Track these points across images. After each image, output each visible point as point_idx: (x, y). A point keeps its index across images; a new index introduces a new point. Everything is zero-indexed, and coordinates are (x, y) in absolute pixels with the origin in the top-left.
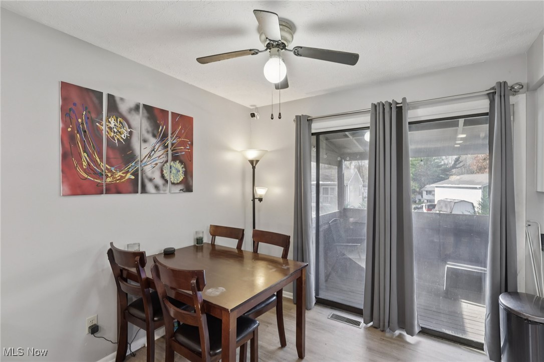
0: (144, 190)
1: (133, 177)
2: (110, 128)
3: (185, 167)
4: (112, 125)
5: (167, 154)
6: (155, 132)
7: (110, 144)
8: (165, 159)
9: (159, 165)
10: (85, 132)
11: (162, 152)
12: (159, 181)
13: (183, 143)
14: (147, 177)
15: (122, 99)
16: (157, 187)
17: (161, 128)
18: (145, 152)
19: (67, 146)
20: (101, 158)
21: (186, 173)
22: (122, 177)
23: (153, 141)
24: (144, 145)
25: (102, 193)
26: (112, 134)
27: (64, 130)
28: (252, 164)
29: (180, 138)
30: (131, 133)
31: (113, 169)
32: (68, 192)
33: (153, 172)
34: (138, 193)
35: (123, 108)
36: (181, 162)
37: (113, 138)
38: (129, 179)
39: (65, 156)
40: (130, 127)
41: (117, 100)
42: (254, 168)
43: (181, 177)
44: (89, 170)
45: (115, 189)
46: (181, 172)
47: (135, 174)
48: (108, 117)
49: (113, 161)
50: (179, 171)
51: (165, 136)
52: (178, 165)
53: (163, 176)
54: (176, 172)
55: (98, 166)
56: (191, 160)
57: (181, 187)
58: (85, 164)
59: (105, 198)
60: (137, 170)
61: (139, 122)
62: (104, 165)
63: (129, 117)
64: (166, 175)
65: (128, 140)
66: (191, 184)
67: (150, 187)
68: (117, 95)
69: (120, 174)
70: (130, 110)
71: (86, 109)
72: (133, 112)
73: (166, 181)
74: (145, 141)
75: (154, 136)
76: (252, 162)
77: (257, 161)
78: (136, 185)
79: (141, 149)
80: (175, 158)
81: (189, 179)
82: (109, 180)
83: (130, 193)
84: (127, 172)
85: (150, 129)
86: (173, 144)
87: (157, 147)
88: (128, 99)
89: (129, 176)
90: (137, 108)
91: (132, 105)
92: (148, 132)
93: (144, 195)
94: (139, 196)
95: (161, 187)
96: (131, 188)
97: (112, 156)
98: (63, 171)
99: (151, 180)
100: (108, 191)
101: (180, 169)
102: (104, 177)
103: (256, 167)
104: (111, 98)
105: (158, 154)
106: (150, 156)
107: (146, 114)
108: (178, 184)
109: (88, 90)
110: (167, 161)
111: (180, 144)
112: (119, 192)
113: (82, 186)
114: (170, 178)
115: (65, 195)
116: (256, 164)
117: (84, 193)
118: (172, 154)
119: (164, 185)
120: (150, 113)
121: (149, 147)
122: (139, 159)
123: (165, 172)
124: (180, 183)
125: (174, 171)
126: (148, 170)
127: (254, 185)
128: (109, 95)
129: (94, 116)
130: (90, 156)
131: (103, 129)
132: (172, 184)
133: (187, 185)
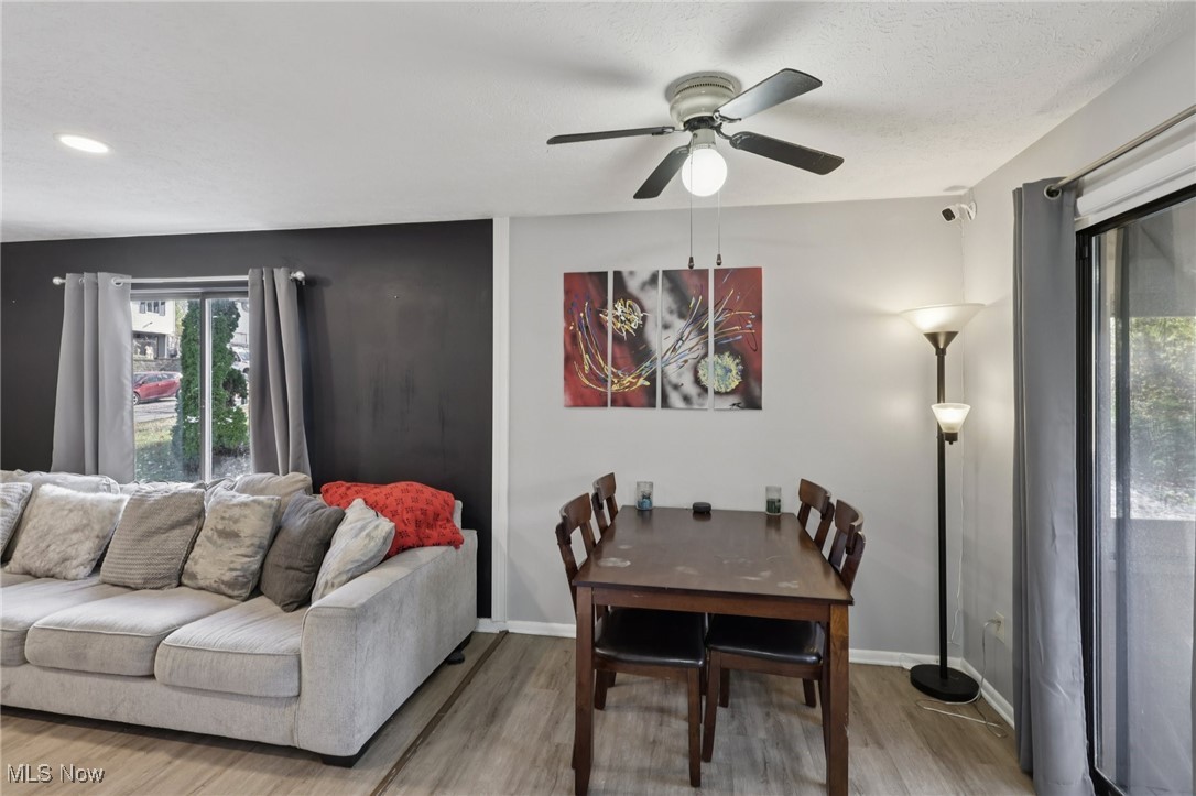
0: (665, 404)
1: (647, 383)
2: (617, 317)
3: (743, 362)
4: (619, 313)
5: (706, 344)
6: (684, 310)
7: (617, 338)
8: (701, 352)
9: (691, 362)
10: (587, 327)
11: (696, 340)
12: (690, 388)
13: (741, 320)
14: (670, 382)
15: (631, 273)
16: (687, 399)
17: (693, 301)
18: (668, 344)
19: (569, 348)
20: (606, 363)
21: (744, 374)
22: (632, 384)
23: (679, 324)
24: (666, 333)
25: (605, 405)
26: (619, 325)
27: (566, 330)
28: (936, 344)
29: (731, 310)
30: (644, 319)
31: (620, 373)
32: (570, 403)
33: (680, 375)
34: (654, 406)
35: (633, 285)
36: (735, 354)
37: (620, 330)
38: (642, 386)
39: (568, 359)
40: (643, 310)
41: (625, 275)
42: (941, 353)
43: (734, 382)
44: (593, 376)
45: (622, 400)
46: (734, 372)
47: (652, 378)
48: (615, 301)
49: (620, 362)
50: (731, 371)
51: (704, 311)
52: (728, 360)
53: (697, 381)
54: (722, 371)
55: (601, 369)
56: (758, 350)
57: (734, 399)
58: (586, 368)
59: (612, 413)
60: (654, 372)
61: (658, 301)
62: (609, 369)
63: (643, 297)
64: (703, 379)
65: (640, 330)
66: (757, 393)
67: (675, 398)
68: (624, 269)
69: (629, 379)
70: (643, 286)
71: (588, 299)
72: (648, 287)
73: (705, 389)
74: (666, 327)
75: (682, 316)
76: (933, 337)
77: (950, 336)
78: (649, 396)
79: (659, 341)
80: (719, 350)
81: (753, 384)
82: (615, 387)
83: (642, 406)
84: (639, 376)
85: (674, 307)
86: (716, 325)
87: (686, 334)
88: (638, 270)
89: (642, 381)
90: (653, 279)
91: (646, 276)
92: (671, 312)
93: (665, 411)
94: (658, 412)
95: (695, 399)
96: (644, 400)
97: (618, 355)
98: (565, 378)
99: (676, 387)
100: (614, 403)
101: (733, 367)
102: (609, 384)
103: (948, 349)
104: (618, 275)
105: (689, 344)
106: (674, 350)
107: (668, 285)
108: (727, 393)
109: (590, 274)
110: (706, 355)
111: (730, 323)
112: (627, 405)
113: (584, 395)
114: (712, 383)
115: (567, 406)
116: (947, 342)
117: (586, 405)
118: (715, 343)
119: (699, 395)
120: (674, 281)
121: (673, 336)
122: (658, 355)
123: (701, 373)
124: (733, 392)
125: (720, 371)
126: (672, 371)
127: (941, 397)
128: (615, 272)
129: (597, 306)
130: (593, 358)
131: (609, 319)
132: (717, 393)
133: (749, 397)
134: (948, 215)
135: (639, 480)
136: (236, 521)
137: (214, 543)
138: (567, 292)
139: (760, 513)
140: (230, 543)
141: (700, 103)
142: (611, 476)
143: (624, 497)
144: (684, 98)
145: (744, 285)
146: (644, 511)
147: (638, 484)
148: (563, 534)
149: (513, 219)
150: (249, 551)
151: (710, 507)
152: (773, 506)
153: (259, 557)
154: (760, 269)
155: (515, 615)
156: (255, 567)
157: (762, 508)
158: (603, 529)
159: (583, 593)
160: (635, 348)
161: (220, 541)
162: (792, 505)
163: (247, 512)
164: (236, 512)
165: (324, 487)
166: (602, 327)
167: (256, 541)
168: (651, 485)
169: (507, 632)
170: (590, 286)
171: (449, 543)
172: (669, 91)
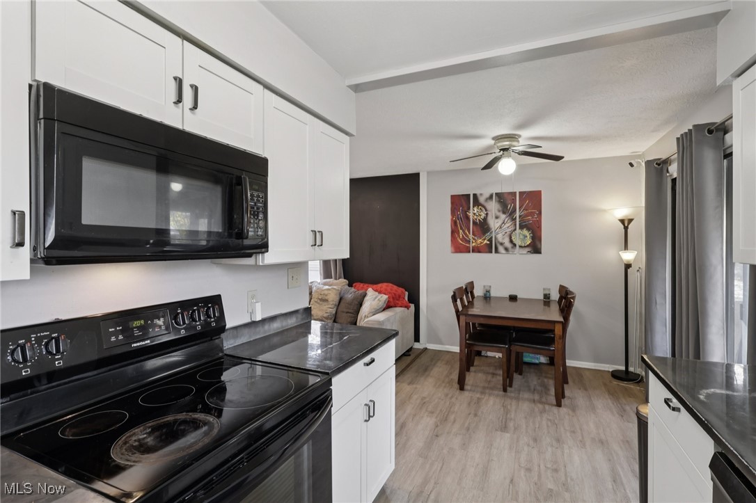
0: (497, 251)
1: (488, 242)
2: (474, 214)
3: (533, 233)
4: (475, 212)
5: (515, 225)
6: (505, 210)
7: (474, 223)
8: (513, 228)
9: (508, 233)
10: (461, 218)
11: (510, 224)
12: (508, 244)
13: (532, 214)
14: (499, 242)
15: (481, 194)
16: (506, 249)
17: (509, 206)
18: (498, 225)
19: (453, 227)
20: (469, 233)
21: (533, 238)
22: (481, 243)
23: (503, 216)
24: (497, 221)
25: (469, 252)
26: (475, 217)
27: (452, 219)
28: (624, 225)
29: (527, 210)
30: (487, 214)
31: (476, 238)
32: (454, 251)
33: (503, 239)
34: (491, 252)
35: (482, 200)
36: (528, 229)
37: (476, 219)
38: (486, 244)
39: (453, 232)
40: (486, 210)
41: (478, 195)
42: (626, 228)
43: (529, 242)
44: (463, 239)
45: (477, 250)
46: (529, 237)
47: (490, 240)
48: (473, 207)
49: (476, 233)
50: (527, 237)
51: (514, 211)
52: (525, 232)
53: (511, 241)
55: (467, 236)
56: (540, 227)
57: (529, 249)
58: (461, 236)
59: (471, 255)
60: (492, 238)
61: (493, 206)
62: (471, 236)
63: (486, 204)
64: (514, 240)
65: (485, 219)
66: (539, 246)
67: (501, 249)
68: (478, 192)
69: (480, 240)
70: (486, 200)
71: (462, 206)
72: (488, 200)
73: (515, 245)
74: (497, 217)
75: (504, 213)
76: (622, 221)
77: (630, 221)
78: (489, 248)
79: (494, 224)
80: (521, 227)
81: (538, 243)
82: (474, 244)
83: (486, 252)
84: (485, 239)
85: (500, 209)
86: (520, 216)
87: (506, 221)
88: (484, 193)
89: (486, 242)
90: (491, 197)
91: (487, 195)
92: (499, 211)
93: (497, 254)
94: (493, 255)
95: (510, 249)
96: (487, 250)
97: (475, 230)
98: (451, 241)
99: (502, 244)
100: (473, 251)
101: (528, 235)
102: (471, 243)
103: (629, 226)
104: (475, 195)
105: (507, 225)
106: (501, 228)
107: (498, 199)
108: (525, 247)
109: (463, 195)
110: (515, 230)
111: (527, 215)
112: (479, 252)
113: (460, 247)
114: (518, 242)
115: (452, 252)
116: (629, 224)
117: (461, 252)
118: (520, 224)
119: (512, 248)
120: (500, 197)
121: (499, 222)
122: (493, 230)
123: (513, 238)
124: (528, 246)
125: (522, 237)
126: (500, 237)
127: (626, 248)
129: (466, 209)
130: (463, 231)
131: (471, 215)
132: (520, 247)
133: (535, 248)
134: (631, 165)
136: (326, 295)
137: (319, 303)
138: (452, 203)
139: (541, 300)
140: (326, 303)
141: (506, 144)
142: (472, 282)
143: (478, 292)
144: (499, 142)
145: (533, 199)
146: (487, 297)
147: (484, 286)
148: (454, 298)
149: (429, 173)
150: (332, 306)
151: (517, 296)
152: (547, 297)
153: (335, 309)
154: (540, 192)
155: (429, 342)
156: (334, 312)
157: (542, 298)
158: (469, 302)
159: (462, 318)
160: (483, 227)
161: (321, 303)
162: (555, 296)
163: (330, 292)
164: (326, 292)
165: (354, 285)
166: (468, 218)
167: (334, 303)
168: (490, 287)
169: (426, 349)
170: (463, 201)
171: (406, 307)
172: (493, 139)
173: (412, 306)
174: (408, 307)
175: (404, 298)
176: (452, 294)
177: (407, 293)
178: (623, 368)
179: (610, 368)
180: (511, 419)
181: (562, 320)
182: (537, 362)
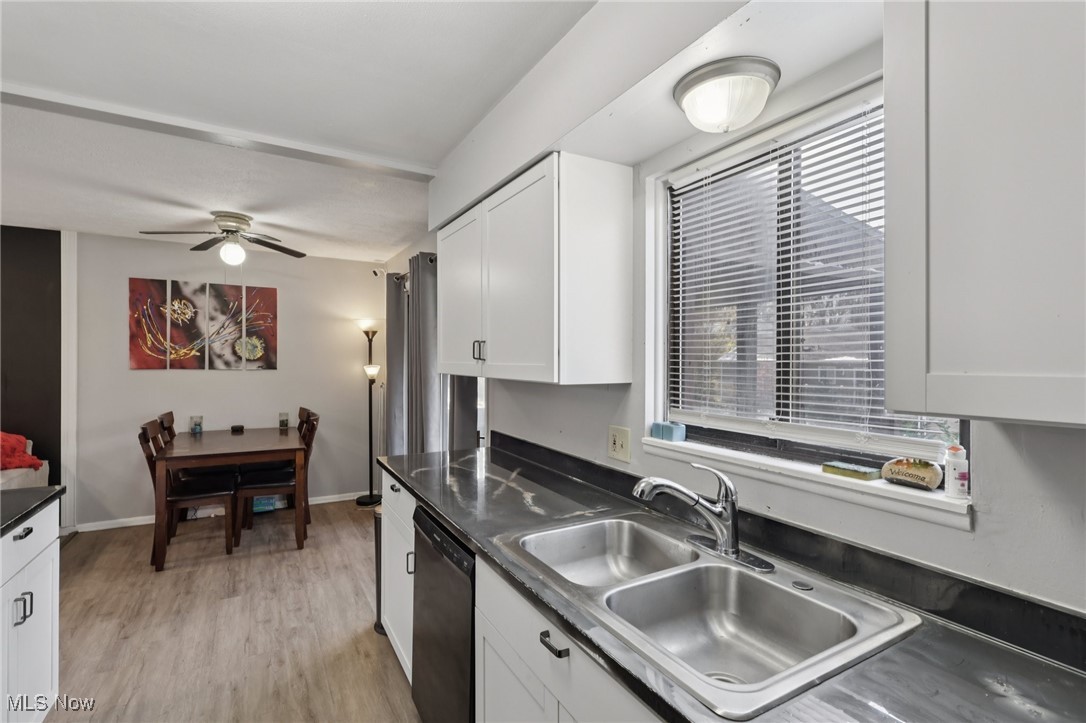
0: (212, 366)
1: (198, 354)
2: (174, 311)
3: (265, 342)
4: (176, 307)
5: (241, 331)
6: (225, 310)
7: (174, 324)
8: (237, 335)
9: (230, 341)
10: (149, 316)
11: (234, 328)
12: (229, 356)
13: (264, 318)
14: (215, 353)
15: (186, 283)
16: (227, 364)
17: (232, 304)
18: (213, 330)
19: (134, 329)
20: (165, 339)
21: (266, 349)
22: (186, 354)
23: (222, 318)
24: (212, 323)
25: (165, 368)
26: (176, 316)
27: (131, 317)
28: (368, 336)
29: (257, 312)
30: (196, 313)
31: (177, 347)
32: (135, 366)
33: (222, 349)
34: (203, 368)
35: (187, 291)
36: (259, 337)
37: (177, 319)
38: (194, 356)
39: (133, 337)
40: (194, 307)
41: (181, 284)
42: (370, 341)
43: (259, 353)
44: (153, 348)
45: (178, 364)
46: (259, 348)
47: (202, 350)
48: (172, 300)
49: (177, 339)
50: (257, 347)
51: (239, 311)
52: (255, 341)
53: (234, 353)
54: (251, 347)
55: (161, 344)
56: (274, 335)
57: (259, 364)
58: (149, 343)
59: (169, 373)
60: (204, 347)
61: (206, 303)
62: (168, 344)
63: (194, 299)
64: (238, 351)
65: (193, 320)
66: (274, 360)
67: (218, 363)
68: (180, 279)
69: (185, 351)
70: (195, 292)
71: (151, 297)
72: (198, 293)
73: (240, 358)
74: (212, 319)
75: (223, 313)
76: (367, 333)
77: (374, 333)
78: (199, 363)
79: (207, 327)
80: (249, 334)
81: (272, 355)
82: (172, 356)
83: (194, 368)
84: (192, 350)
85: (218, 307)
86: (247, 320)
87: (226, 324)
88: (192, 281)
89: (193, 352)
90: (202, 289)
91: (197, 286)
92: (216, 310)
93: (212, 371)
94: (206, 372)
95: (233, 364)
96: (196, 364)
97: (175, 335)
98: (131, 350)
99: (220, 356)
100: (172, 366)
101: (258, 344)
102: (168, 354)
104: (175, 284)
105: (228, 330)
106: (218, 333)
107: (213, 293)
108: (254, 360)
109: (153, 280)
110: (240, 337)
111: (257, 319)
112: (183, 367)
113: (144, 359)
114: (244, 354)
115: (132, 369)
116: (373, 336)
117: (149, 367)
118: (247, 330)
119: (236, 361)
120: (218, 291)
121: (216, 326)
122: (206, 336)
123: (237, 348)
124: (258, 359)
125: (250, 347)
126: (217, 347)
127: (370, 362)
128: (173, 282)
129: (158, 302)
130: (154, 336)
131: (168, 311)
132: (248, 360)
133: (269, 362)
134: (375, 273)
135: (193, 415)
138: (132, 291)
139: (274, 429)
141: (232, 225)
142: (171, 414)
143: (180, 426)
144: (222, 220)
145: (265, 299)
146: (196, 433)
147: (191, 418)
149: (81, 236)
151: (242, 427)
152: (284, 424)
154: (275, 290)
157: (277, 425)
158: (166, 443)
160: (189, 331)
162: (294, 421)
166: (162, 317)
168: (201, 418)
169: (77, 533)
170: (152, 289)
171: (30, 466)
172: (213, 213)
173: (46, 464)
174: (36, 467)
175: (25, 452)
176: (140, 431)
177: (30, 443)
178: (368, 493)
179: (354, 496)
180: (241, 581)
181: (304, 446)
182: (271, 508)
